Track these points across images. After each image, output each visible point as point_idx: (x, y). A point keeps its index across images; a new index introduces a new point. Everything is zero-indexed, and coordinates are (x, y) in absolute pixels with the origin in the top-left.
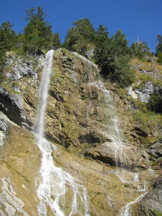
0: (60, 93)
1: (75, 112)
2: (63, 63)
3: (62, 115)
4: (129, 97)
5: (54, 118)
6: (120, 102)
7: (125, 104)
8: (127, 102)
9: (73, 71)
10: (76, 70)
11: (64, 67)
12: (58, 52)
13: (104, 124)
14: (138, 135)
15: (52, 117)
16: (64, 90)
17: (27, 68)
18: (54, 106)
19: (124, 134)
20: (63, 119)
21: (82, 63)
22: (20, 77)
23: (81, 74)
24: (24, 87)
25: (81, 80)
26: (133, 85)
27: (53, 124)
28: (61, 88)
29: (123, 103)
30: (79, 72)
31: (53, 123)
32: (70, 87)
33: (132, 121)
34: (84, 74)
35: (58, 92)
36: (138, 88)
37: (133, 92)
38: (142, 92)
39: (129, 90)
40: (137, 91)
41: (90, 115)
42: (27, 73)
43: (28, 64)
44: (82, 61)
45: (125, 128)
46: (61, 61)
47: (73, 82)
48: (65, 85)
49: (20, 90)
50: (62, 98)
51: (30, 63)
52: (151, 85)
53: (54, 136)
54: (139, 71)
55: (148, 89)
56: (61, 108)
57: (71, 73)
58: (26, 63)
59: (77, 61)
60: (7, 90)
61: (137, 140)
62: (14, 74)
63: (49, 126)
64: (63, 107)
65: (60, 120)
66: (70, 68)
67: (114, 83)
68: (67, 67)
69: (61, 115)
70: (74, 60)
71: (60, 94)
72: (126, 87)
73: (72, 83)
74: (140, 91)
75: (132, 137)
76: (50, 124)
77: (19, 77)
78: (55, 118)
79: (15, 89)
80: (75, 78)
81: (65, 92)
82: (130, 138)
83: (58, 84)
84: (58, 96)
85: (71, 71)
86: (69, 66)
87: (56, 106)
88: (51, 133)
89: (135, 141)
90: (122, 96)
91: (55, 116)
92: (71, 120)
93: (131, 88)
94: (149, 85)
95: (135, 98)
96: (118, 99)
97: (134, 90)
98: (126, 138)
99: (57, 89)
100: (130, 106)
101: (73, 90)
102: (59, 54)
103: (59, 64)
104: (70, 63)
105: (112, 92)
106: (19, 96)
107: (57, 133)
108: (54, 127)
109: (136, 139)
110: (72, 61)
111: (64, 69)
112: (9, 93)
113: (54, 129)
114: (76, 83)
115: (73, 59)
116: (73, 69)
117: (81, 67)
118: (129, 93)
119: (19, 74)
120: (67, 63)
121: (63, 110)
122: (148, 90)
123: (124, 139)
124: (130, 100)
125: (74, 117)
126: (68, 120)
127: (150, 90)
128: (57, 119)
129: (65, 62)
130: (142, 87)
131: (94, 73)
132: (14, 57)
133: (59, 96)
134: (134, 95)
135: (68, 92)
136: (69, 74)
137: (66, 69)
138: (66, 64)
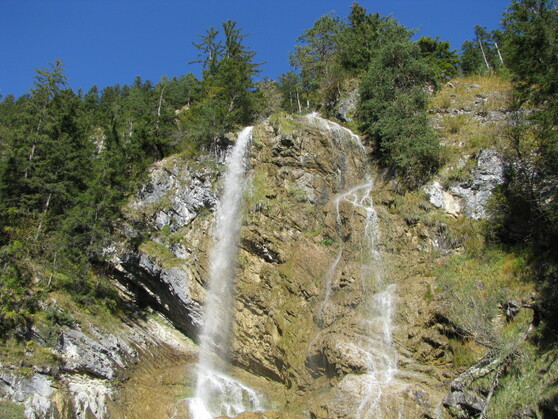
0: (269, 242)
1: (303, 288)
2: (275, 155)
3: (276, 301)
4: (433, 213)
5: (258, 315)
6: (409, 234)
7: (422, 237)
8: (426, 232)
9: (300, 171)
10: (308, 166)
11: (280, 166)
12: (264, 129)
13: (360, 315)
14: (444, 337)
15: (254, 312)
16: (281, 229)
17: (201, 191)
18: (259, 280)
19: (406, 339)
20: (278, 311)
21: (322, 142)
22: (189, 216)
23: (325, 172)
24: (195, 243)
25: (328, 189)
26: (445, 172)
27: (257, 330)
28: (273, 227)
29: (415, 237)
30: (320, 168)
31: (257, 327)
32: (294, 219)
33: (433, 292)
34: (335, 170)
35: (265, 240)
36: (457, 179)
37: (446, 194)
38: (472, 189)
39: (432, 193)
40: (457, 189)
41: (334, 289)
42: (202, 204)
43: (203, 180)
44: (321, 136)
45: (410, 319)
46: (270, 152)
47: (304, 201)
48: (280, 217)
49: (188, 251)
50: (277, 254)
51: (206, 175)
52: (494, 159)
53: (266, 363)
54: (480, 118)
55: (485, 174)
56: (272, 284)
57: (296, 176)
58: (198, 178)
59: (307, 139)
60: (157, 260)
61: (442, 355)
62: (175, 212)
63: (251, 337)
64: (279, 279)
65: (271, 316)
66: (291, 165)
67: (391, 182)
68: (285, 165)
69: (273, 304)
70: (298, 140)
71: (270, 244)
72: (424, 184)
73: (301, 204)
74: (465, 187)
75: (429, 347)
76: (250, 331)
77: (187, 219)
78: (261, 312)
79: (177, 253)
80: (306, 189)
81: (284, 234)
82: (420, 351)
83: (263, 218)
84: (266, 250)
85: (295, 172)
86: (289, 159)
87: (262, 278)
88: (258, 355)
89: (437, 357)
90: (410, 217)
91: (261, 308)
92: (295, 311)
93: (437, 184)
94: (488, 159)
95: (453, 212)
96: (400, 229)
97: (446, 188)
98: (408, 353)
99: (260, 231)
100: (435, 243)
101: (303, 223)
102: (267, 133)
103: (266, 161)
104: (289, 150)
105: (384, 209)
106: (182, 269)
107: (270, 353)
108: (261, 338)
109: (439, 351)
110: (293, 145)
111: (280, 171)
112: (161, 266)
113: (261, 343)
114: (312, 203)
115: (295, 137)
116: (300, 166)
117: (321, 152)
118: (432, 200)
119: (187, 210)
120: (282, 153)
121: (277, 287)
122: (486, 178)
123: (402, 357)
124: (433, 225)
125: (304, 303)
126: (289, 314)
127: (493, 177)
128: (266, 313)
129: (279, 150)
130: (468, 173)
131: (357, 161)
132: (175, 169)
133: (268, 249)
134: (452, 203)
135: (291, 232)
136: (293, 180)
137: (283, 169)
138: (282, 155)
